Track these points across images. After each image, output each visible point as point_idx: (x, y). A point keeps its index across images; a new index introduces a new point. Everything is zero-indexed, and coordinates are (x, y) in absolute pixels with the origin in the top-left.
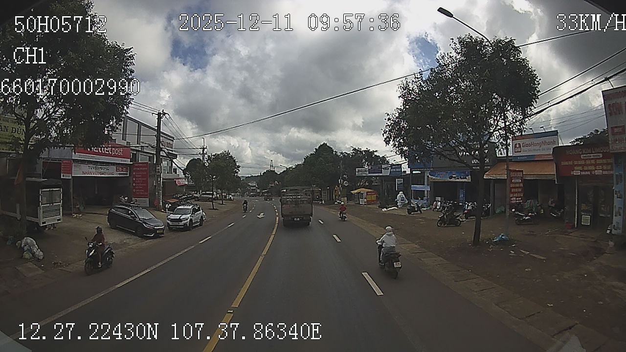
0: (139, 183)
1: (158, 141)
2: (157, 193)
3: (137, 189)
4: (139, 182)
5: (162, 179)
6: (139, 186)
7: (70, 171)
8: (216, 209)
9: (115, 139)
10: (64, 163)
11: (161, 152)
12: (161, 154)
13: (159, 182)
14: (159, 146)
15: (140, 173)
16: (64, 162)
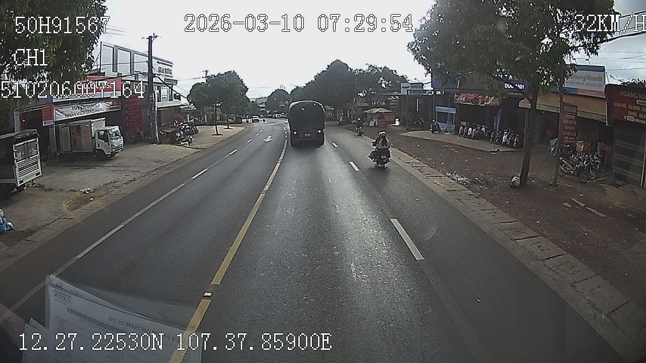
0: (132, 116)
1: (150, 66)
2: (151, 124)
3: (131, 122)
4: (132, 114)
5: (156, 108)
6: (132, 119)
7: (51, 117)
8: (220, 134)
9: (104, 73)
10: (45, 109)
11: (154, 79)
12: (154, 81)
13: (153, 112)
14: (150, 71)
15: (133, 105)
16: (45, 107)
